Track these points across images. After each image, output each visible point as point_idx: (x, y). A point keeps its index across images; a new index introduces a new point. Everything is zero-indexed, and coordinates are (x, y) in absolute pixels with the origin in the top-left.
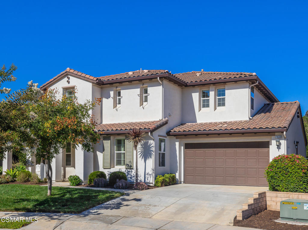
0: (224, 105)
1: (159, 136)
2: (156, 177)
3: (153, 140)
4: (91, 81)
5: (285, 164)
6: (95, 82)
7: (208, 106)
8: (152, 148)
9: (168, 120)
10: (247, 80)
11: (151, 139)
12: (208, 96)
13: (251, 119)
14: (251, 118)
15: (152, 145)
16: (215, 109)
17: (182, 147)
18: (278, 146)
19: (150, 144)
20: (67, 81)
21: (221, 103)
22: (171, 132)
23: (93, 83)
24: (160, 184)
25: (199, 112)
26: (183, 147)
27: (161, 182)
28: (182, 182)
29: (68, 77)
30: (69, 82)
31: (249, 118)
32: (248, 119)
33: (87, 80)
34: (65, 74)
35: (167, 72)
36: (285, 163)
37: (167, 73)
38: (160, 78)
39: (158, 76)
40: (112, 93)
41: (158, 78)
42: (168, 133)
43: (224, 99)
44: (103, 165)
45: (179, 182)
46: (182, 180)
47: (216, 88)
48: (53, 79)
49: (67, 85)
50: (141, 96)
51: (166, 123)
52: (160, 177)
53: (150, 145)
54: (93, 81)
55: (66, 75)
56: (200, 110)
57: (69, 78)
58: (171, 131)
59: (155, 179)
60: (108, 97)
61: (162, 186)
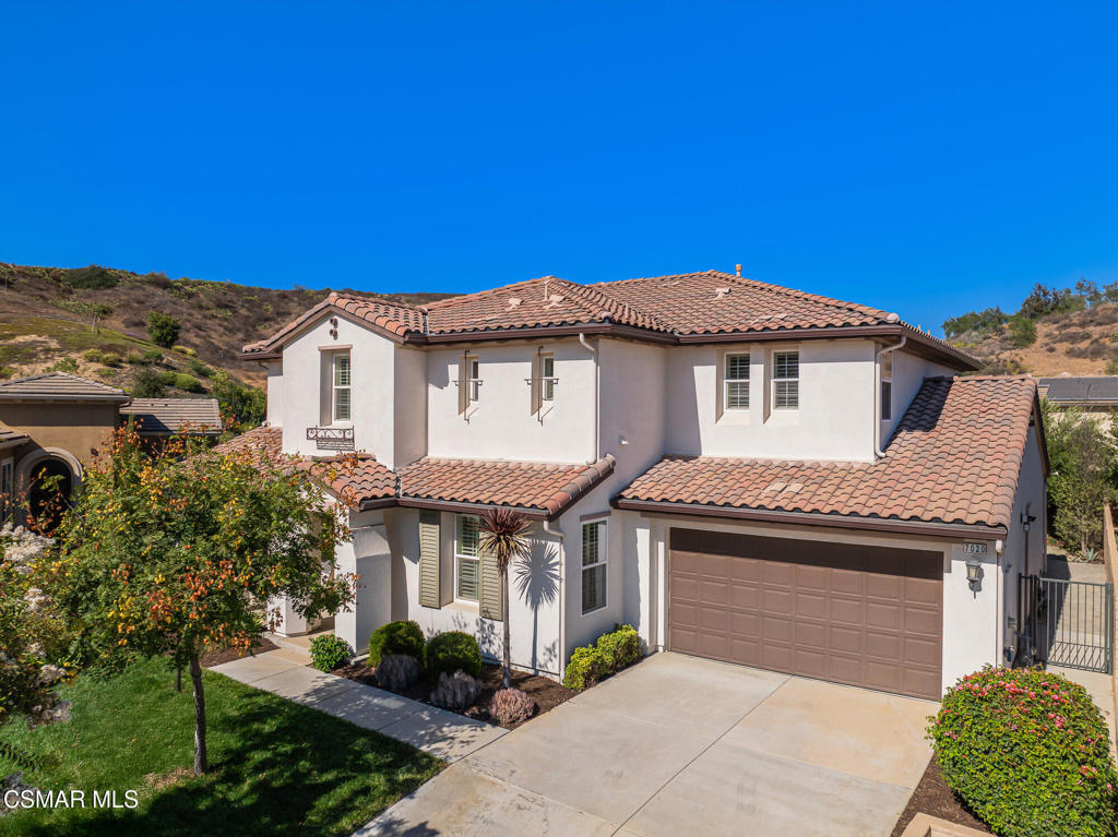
0: (794, 402)
1: (583, 518)
2: (570, 652)
3: (561, 540)
4: (390, 336)
5: (1005, 725)
6: (402, 340)
7: (745, 403)
8: (557, 567)
9: (614, 463)
10: (868, 337)
11: (553, 538)
12: (745, 374)
13: (881, 458)
14: (883, 455)
15: (556, 559)
16: (767, 415)
17: (661, 545)
18: (972, 581)
19: (550, 554)
20: (331, 332)
21: (787, 398)
22: (622, 497)
23: (396, 342)
24: (580, 681)
25: (717, 421)
26: (665, 545)
27: (583, 675)
28: (661, 649)
29: (332, 321)
30: (334, 334)
31: (875, 454)
32: (871, 459)
33: (382, 332)
34: (325, 311)
35: (606, 318)
36: (1007, 719)
37: (607, 324)
38: (586, 336)
39: (582, 330)
40: (454, 371)
41: (581, 336)
42: (616, 501)
43: (794, 387)
44: (421, 596)
45: (649, 652)
46: (661, 642)
47: (769, 351)
48: (294, 325)
49: (331, 343)
50: (535, 383)
51: (609, 471)
52: (582, 656)
53: (551, 556)
54: (396, 338)
55: (329, 314)
56: (719, 414)
57: (335, 323)
58: (625, 493)
59: (568, 662)
60: (442, 383)
61: (586, 686)
